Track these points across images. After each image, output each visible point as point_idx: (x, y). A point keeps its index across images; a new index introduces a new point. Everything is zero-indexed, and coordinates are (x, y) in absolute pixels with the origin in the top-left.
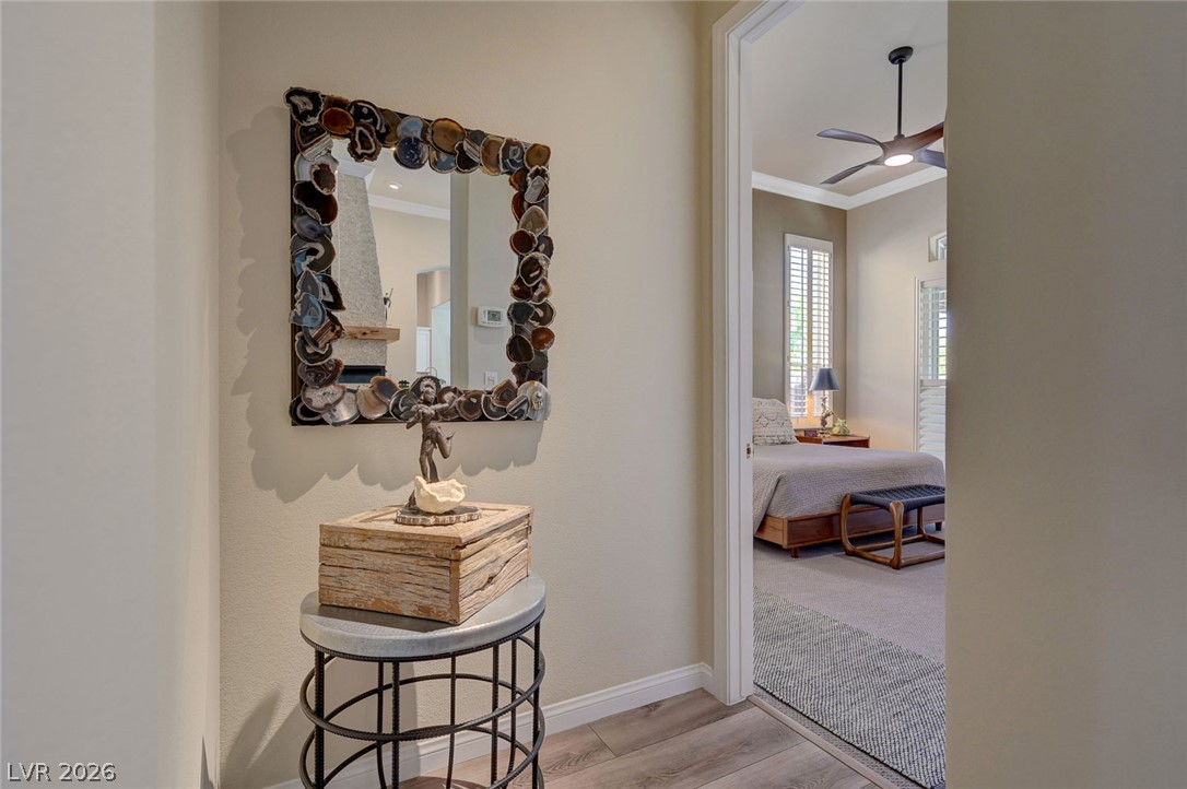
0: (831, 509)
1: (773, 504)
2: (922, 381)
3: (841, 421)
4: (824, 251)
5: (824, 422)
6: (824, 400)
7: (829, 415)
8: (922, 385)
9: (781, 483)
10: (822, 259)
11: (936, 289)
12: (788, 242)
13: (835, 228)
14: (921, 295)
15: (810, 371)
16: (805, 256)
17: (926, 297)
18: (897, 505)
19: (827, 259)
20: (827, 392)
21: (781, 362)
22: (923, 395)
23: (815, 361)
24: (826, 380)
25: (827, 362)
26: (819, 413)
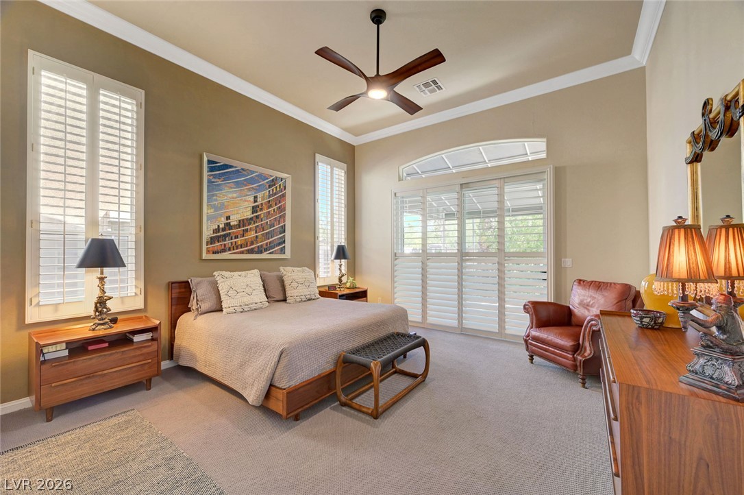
0: (329, 368)
1: (277, 374)
2: (395, 253)
3: (351, 279)
4: (341, 168)
5: (340, 280)
6: (340, 266)
7: (343, 276)
8: (395, 256)
9: (283, 355)
10: (340, 174)
11: (403, 197)
12: (317, 160)
13: (348, 155)
14: (395, 201)
15: (332, 246)
16: (329, 170)
17: (397, 202)
18: (376, 365)
19: (343, 174)
20: (343, 261)
21: (313, 239)
22: (396, 262)
23: (335, 240)
24: (341, 253)
25: (343, 240)
26: (338, 274)
